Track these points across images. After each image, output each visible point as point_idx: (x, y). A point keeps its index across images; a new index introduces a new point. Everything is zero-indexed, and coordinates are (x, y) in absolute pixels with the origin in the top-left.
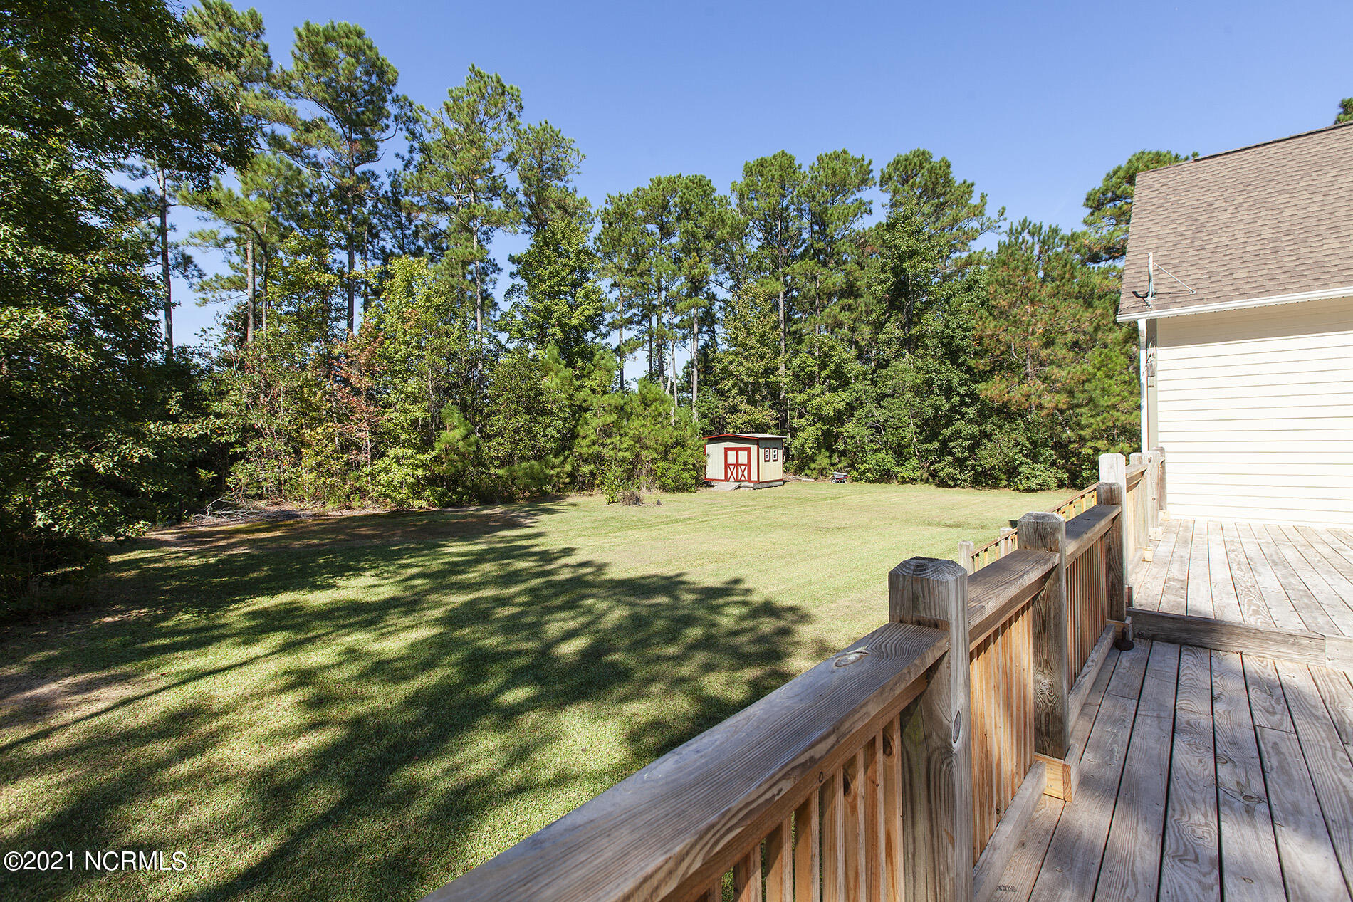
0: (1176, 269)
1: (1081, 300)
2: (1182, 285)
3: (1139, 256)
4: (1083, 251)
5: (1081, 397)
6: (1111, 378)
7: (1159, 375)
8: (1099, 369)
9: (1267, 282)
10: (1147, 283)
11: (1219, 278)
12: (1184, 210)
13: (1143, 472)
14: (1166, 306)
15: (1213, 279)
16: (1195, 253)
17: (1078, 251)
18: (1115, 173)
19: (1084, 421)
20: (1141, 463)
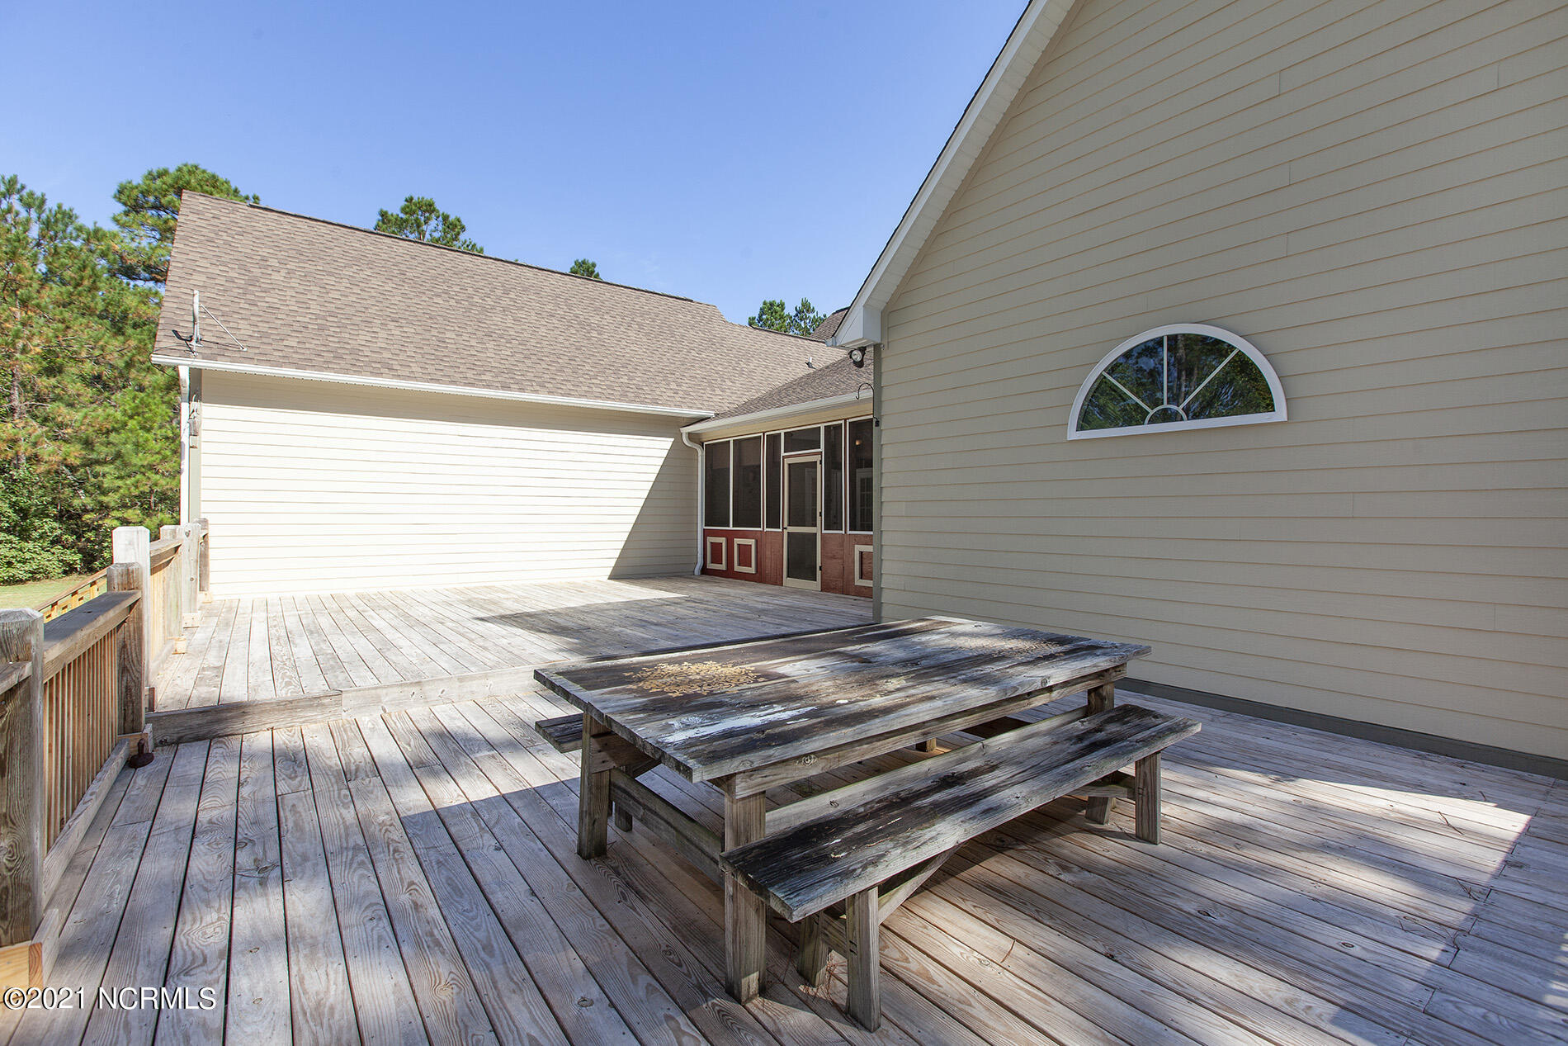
0: (226, 318)
1: (107, 322)
2: (230, 338)
3: (183, 290)
4: (111, 257)
5: (102, 451)
6: (148, 430)
7: (203, 435)
8: (131, 417)
9: (313, 357)
10: (191, 325)
11: (270, 341)
12: (237, 256)
13: (177, 548)
14: (213, 357)
15: (264, 340)
16: (247, 306)
17: (103, 255)
18: (160, 175)
19: (107, 483)
20: (174, 537)
